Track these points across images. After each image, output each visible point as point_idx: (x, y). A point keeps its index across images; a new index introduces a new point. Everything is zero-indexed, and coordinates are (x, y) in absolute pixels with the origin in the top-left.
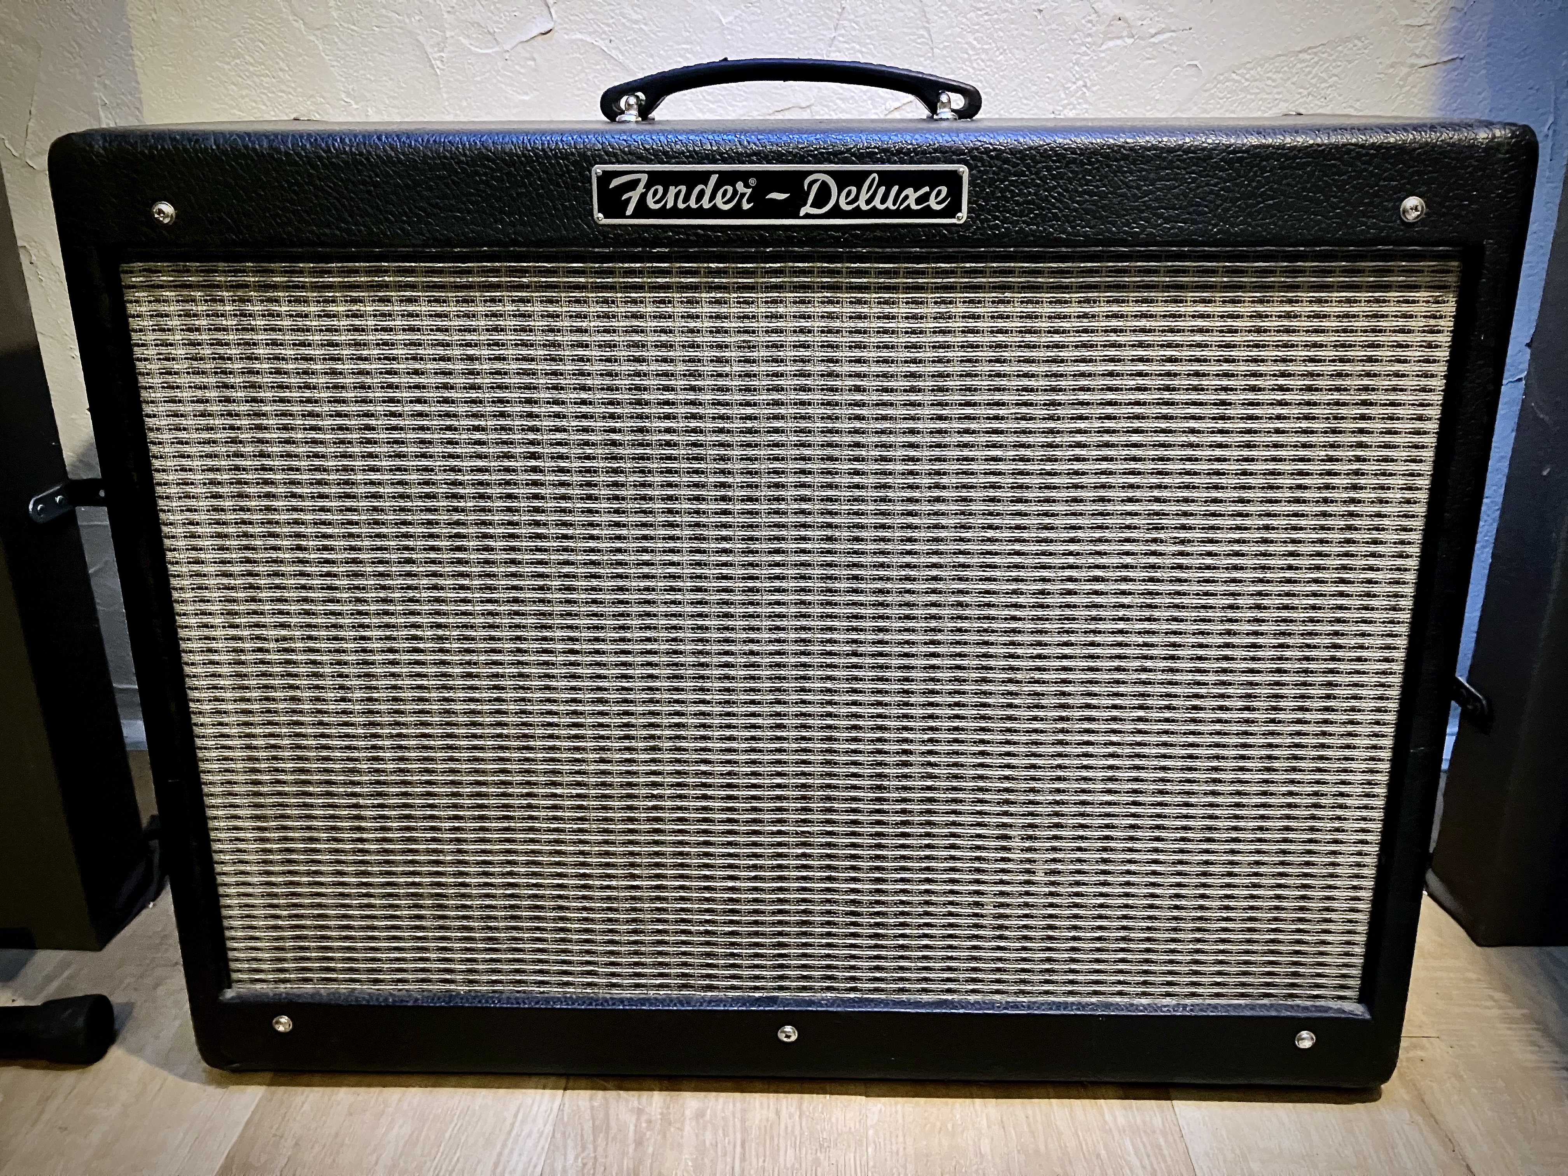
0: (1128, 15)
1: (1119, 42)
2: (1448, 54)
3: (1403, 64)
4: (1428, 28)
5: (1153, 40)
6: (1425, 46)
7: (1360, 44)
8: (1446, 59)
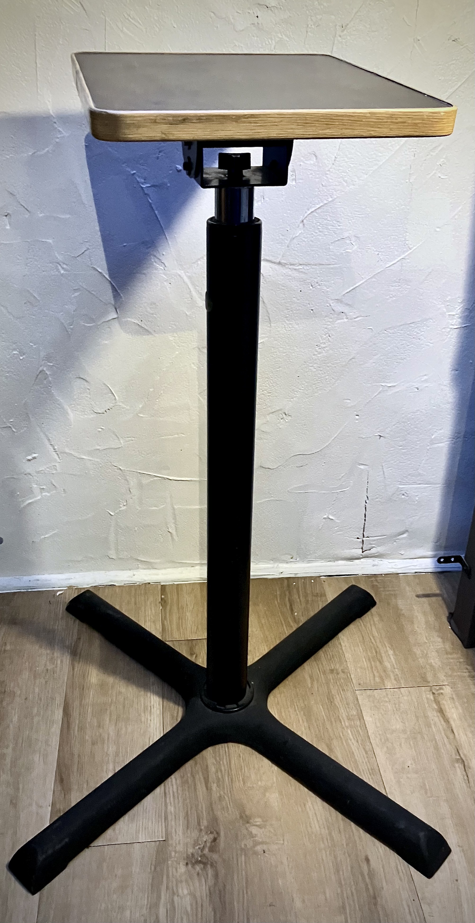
0: (345, 311)
1: (342, 321)
2: (465, 324)
3: (448, 328)
5: (355, 320)
6: (456, 322)
7: (432, 321)
8: (464, 326)
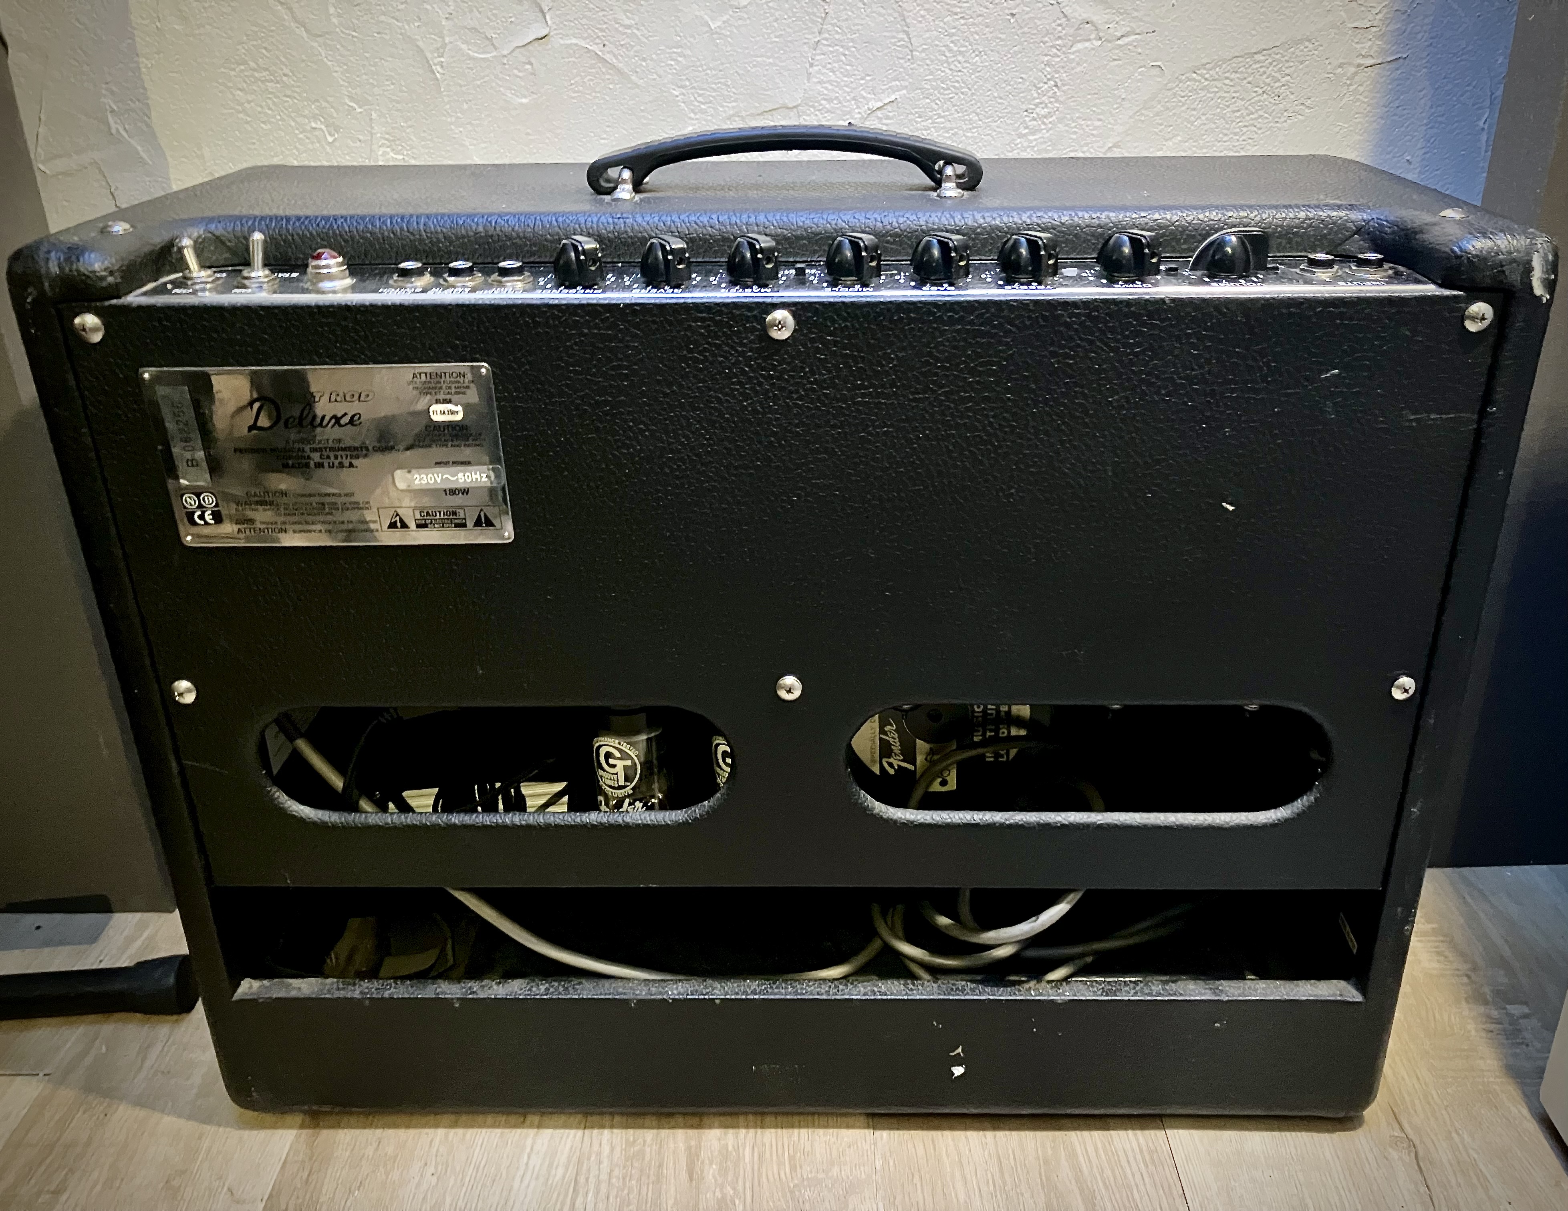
4: (1374, 29)
